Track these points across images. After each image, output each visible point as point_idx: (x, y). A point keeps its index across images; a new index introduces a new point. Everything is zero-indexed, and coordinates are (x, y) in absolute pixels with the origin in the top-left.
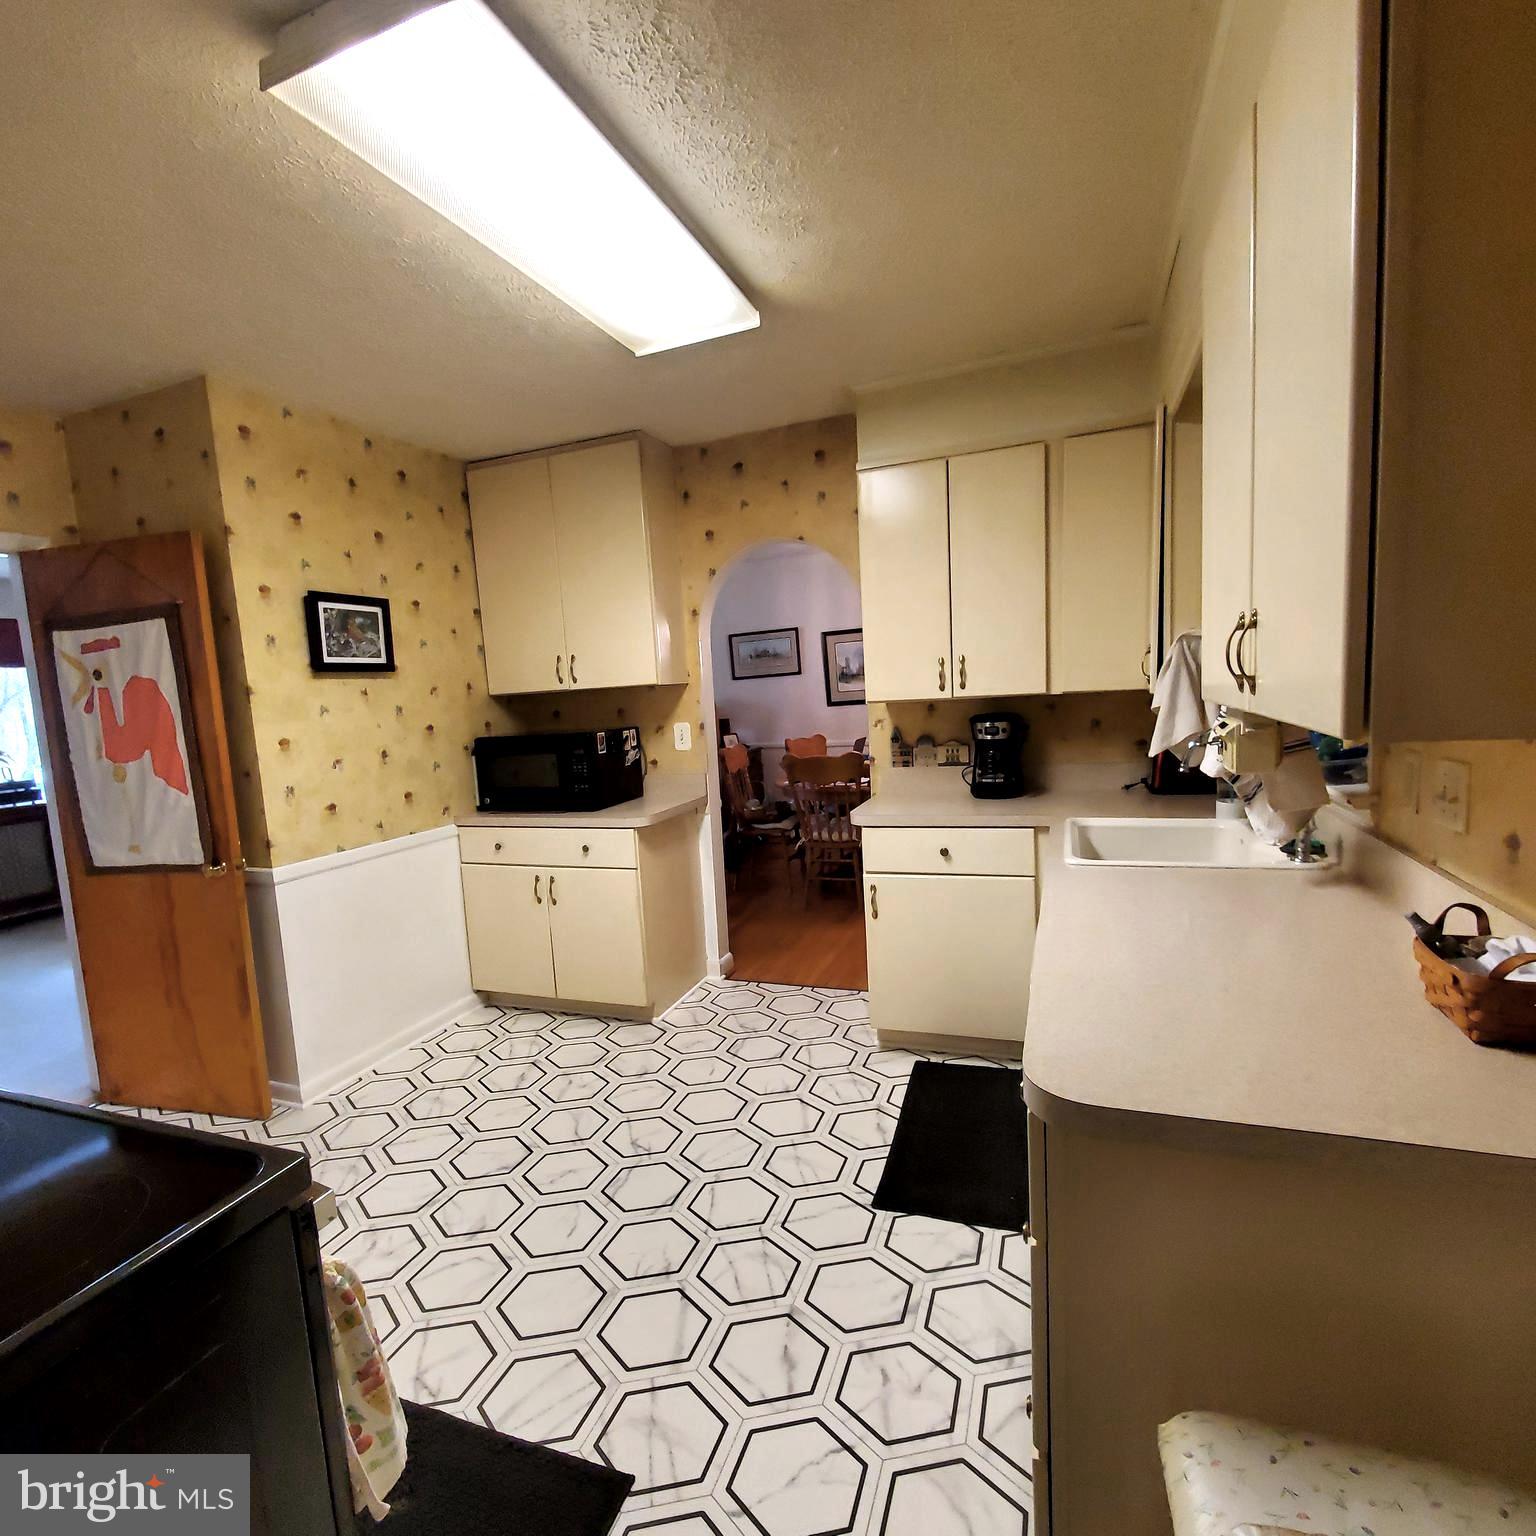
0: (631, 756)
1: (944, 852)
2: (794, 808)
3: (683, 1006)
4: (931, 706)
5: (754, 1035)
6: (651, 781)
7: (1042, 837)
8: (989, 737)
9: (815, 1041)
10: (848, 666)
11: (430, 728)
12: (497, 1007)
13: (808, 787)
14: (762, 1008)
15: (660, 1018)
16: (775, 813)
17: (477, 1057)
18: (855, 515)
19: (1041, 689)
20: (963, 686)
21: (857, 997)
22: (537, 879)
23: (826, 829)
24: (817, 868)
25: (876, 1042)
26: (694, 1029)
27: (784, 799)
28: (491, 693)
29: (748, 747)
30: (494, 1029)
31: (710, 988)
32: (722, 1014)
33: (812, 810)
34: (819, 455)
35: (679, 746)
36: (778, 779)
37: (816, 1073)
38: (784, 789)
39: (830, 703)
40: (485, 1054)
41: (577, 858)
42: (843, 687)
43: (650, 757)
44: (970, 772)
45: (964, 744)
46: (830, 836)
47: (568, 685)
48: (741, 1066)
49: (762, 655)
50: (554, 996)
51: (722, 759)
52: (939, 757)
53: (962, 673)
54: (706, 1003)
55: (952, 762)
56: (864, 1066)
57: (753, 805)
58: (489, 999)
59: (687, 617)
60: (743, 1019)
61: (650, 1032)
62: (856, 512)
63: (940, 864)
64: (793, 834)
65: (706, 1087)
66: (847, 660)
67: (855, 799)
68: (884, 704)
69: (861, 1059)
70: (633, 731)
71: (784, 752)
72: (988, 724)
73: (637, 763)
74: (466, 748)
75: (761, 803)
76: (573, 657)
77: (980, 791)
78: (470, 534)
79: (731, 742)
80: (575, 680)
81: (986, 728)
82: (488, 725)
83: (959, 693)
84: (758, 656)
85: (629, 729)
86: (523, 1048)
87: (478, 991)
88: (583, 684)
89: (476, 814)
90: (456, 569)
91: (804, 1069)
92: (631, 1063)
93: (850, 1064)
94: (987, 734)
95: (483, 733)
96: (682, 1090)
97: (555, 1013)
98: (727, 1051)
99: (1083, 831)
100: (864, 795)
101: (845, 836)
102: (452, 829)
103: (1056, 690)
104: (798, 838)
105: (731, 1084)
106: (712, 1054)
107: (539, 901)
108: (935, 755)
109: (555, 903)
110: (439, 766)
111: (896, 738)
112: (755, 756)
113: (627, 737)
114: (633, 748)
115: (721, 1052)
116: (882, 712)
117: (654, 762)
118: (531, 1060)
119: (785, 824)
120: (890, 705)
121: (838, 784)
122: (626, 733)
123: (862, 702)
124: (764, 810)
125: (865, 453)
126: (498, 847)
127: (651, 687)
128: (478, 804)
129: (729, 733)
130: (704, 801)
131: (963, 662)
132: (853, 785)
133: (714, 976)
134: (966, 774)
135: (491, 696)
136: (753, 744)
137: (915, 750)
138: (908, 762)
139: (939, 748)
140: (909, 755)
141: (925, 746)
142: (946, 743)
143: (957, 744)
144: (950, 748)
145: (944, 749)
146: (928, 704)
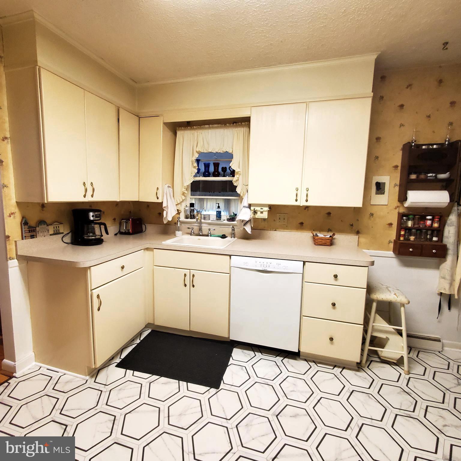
4: (43, 205)
20: (92, 196)
45: (62, 223)
52: (50, 231)
55: (56, 233)
83: (91, 199)
108: (48, 230)
111: (26, 223)
116: (14, 208)
134: (66, 237)
137: (37, 228)
138: (33, 236)
139: (50, 226)
140: (34, 232)
141: (43, 226)
142: (53, 224)
143: (58, 223)
144: (55, 226)
145: (52, 227)
146: (41, 204)
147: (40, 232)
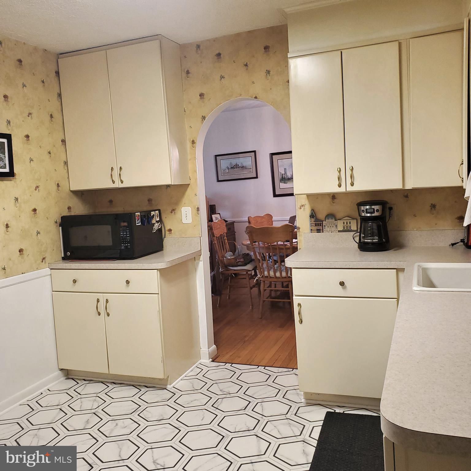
0: (156, 226)
1: (342, 284)
2: (253, 257)
3: (185, 378)
4: (333, 197)
5: (228, 396)
6: (168, 241)
7: (401, 274)
8: (369, 215)
9: (265, 400)
10: (285, 173)
11: (35, 210)
12: (73, 379)
13: (261, 245)
14: (234, 379)
15: (172, 385)
16: (242, 260)
17: (61, 409)
18: (287, 83)
19: (400, 186)
20: (352, 184)
21: (292, 372)
22: (98, 301)
23: (272, 270)
24: (267, 293)
25: (303, 400)
26: (192, 392)
27: (247, 252)
28: (71, 190)
29: (226, 221)
30: (71, 392)
31: (203, 367)
32: (210, 383)
33: (264, 258)
34: (266, 48)
35: (184, 221)
36: (243, 240)
37: (266, 419)
38: (247, 246)
39: (275, 195)
40: (66, 408)
41: (123, 287)
42: (283, 185)
43: (167, 228)
44: (357, 236)
45: (354, 219)
46: (275, 274)
47: (118, 185)
48: (220, 415)
49: (235, 167)
50: (108, 373)
51: (210, 229)
52: (338, 226)
53: (352, 177)
54: (200, 376)
55: (347, 230)
56: (295, 415)
57: (229, 255)
58: (68, 374)
59: (189, 145)
60: (222, 386)
61: (165, 394)
62: (288, 82)
63: (339, 291)
64: (253, 274)
65: (199, 428)
66: (285, 169)
67: (289, 251)
68: (306, 195)
69: (293, 410)
70: (157, 212)
71: (247, 224)
72: (368, 207)
73: (160, 230)
74: (56, 222)
75: (234, 254)
76: (121, 168)
77: (364, 247)
78: (60, 95)
79: (217, 218)
80: (122, 182)
81: (367, 209)
82: (69, 208)
83: (350, 189)
84: (232, 168)
85: (155, 211)
86: (88, 404)
87: (62, 369)
88: (127, 184)
89: (61, 261)
90: (51, 116)
91: (258, 417)
92: (153, 413)
93: (287, 414)
94: (367, 213)
95: (66, 213)
96: (184, 430)
97: (108, 382)
98: (212, 406)
99: (425, 270)
100: (295, 249)
101: (284, 274)
102: (47, 271)
103: (409, 186)
104: (256, 275)
105: (214, 426)
106: (202, 408)
107: (99, 314)
108: (336, 226)
109: (108, 315)
110: (39, 233)
111: (313, 215)
112: (230, 226)
113: (154, 215)
114: (157, 222)
115: (209, 406)
116: (304, 200)
117: (170, 230)
118: (93, 411)
119: (249, 267)
120: (309, 196)
121: (279, 243)
122: (153, 213)
123: (292, 195)
124: (235, 259)
125: (293, 47)
126: (75, 281)
127: (168, 186)
128: (63, 256)
129: (216, 214)
130: (199, 253)
131: (352, 169)
132: (288, 244)
133: (206, 360)
134: (355, 237)
135: (71, 191)
136: (229, 220)
137: (324, 222)
138: (320, 230)
139: (338, 221)
140: (320, 226)
141: (330, 220)
142: (342, 218)
143: (350, 219)
144: (345, 222)
145: (342, 222)
146: (332, 195)
147: (326, 227)
